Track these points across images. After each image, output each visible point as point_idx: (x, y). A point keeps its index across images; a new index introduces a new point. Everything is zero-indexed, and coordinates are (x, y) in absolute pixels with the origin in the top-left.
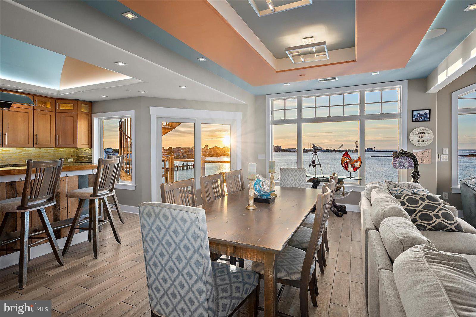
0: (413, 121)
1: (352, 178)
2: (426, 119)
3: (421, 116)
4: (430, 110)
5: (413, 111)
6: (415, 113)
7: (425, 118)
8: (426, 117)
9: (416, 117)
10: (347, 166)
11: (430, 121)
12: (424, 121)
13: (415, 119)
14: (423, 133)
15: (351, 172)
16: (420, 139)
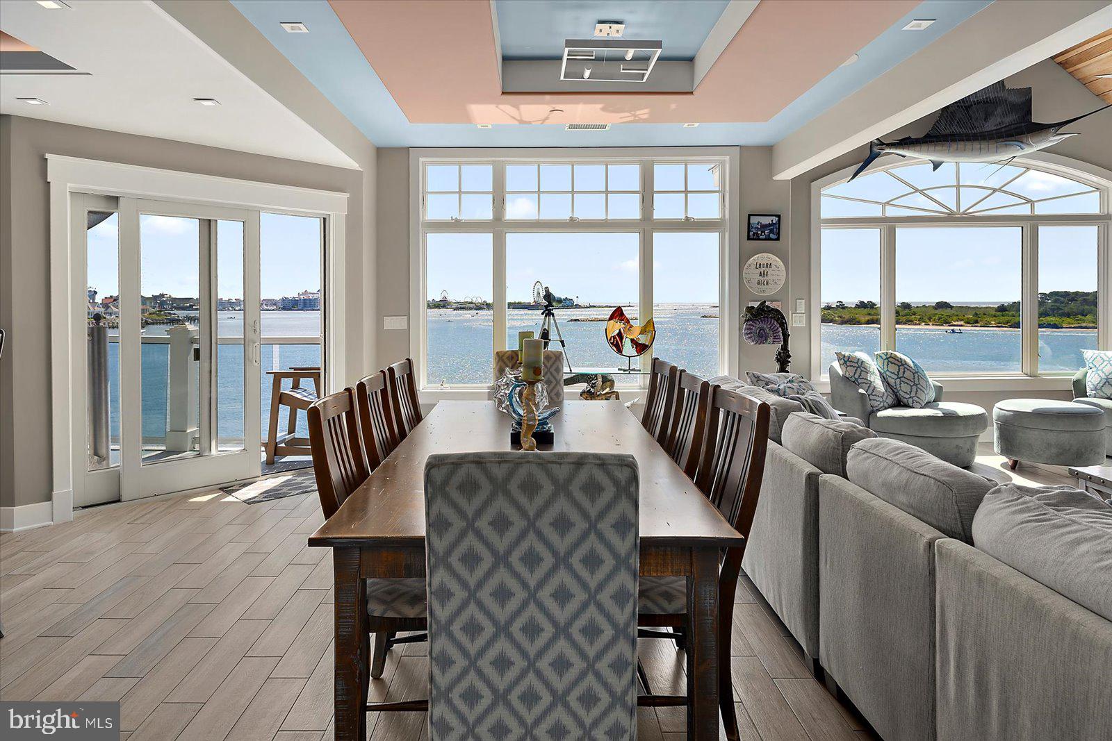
0: (749, 239)
1: (633, 370)
2: (772, 236)
3: (764, 227)
4: (779, 216)
5: (749, 215)
6: (754, 220)
7: (770, 233)
8: (772, 232)
9: (754, 230)
10: (622, 343)
11: (778, 239)
12: (768, 239)
13: (754, 235)
14: (767, 267)
15: (629, 357)
16: (761, 278)
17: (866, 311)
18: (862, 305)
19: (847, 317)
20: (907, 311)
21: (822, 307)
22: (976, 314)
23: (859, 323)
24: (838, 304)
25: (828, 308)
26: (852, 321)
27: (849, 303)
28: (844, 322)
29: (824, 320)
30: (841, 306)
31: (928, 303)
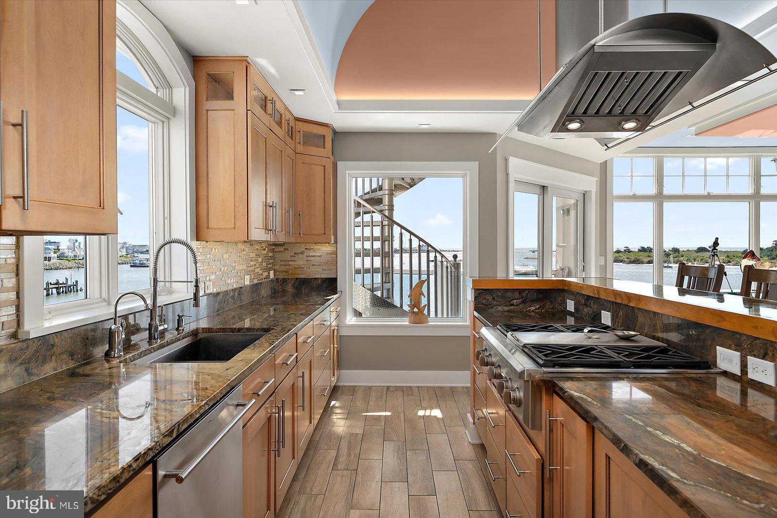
17: (646, 254)
18: (643, 250)
19: (633, 258)
20: (677, 254)
21: (614, 251)
22: (728, 256)
23: (642, 263)
24: (625, 249)
25: (618, 252)
26: (637, 261)
27: (634, 248)
28: (631, 262)
29: (616, 260)
30: (628, 251)
31: (691, 248)
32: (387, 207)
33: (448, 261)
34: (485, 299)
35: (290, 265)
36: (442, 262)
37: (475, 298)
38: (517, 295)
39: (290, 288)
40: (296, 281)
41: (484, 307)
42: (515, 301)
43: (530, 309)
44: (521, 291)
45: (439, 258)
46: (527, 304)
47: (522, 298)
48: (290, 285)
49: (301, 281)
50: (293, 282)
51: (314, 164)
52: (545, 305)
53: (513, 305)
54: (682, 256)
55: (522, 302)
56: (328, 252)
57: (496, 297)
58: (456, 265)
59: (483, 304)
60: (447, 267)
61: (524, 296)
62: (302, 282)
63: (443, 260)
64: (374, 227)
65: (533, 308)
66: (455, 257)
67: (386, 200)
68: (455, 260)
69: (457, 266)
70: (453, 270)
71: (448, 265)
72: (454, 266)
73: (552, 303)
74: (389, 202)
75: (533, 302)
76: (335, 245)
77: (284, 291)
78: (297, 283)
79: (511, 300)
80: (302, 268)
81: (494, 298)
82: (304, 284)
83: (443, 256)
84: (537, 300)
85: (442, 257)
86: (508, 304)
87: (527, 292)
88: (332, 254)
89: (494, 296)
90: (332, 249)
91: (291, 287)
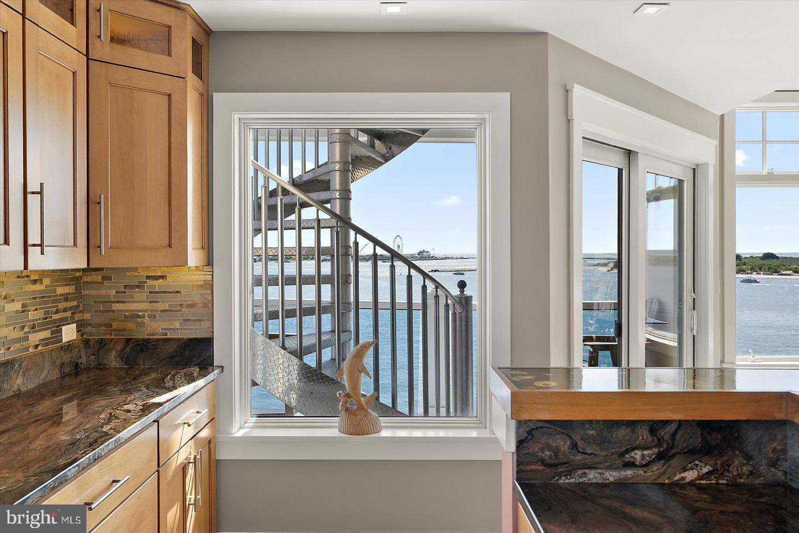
32: (337, 195)
33: (448, 295)
34: (548, 447)
35: (114, 311)
36: (437, 297)
37: (520, 444)
38: (644, 435)
39: (113, 360)
40: (126, 346)
41: (547, 471)
42: (638, 455)
43: (683, 478)
44: (654, 427)
45: (431, 287)
46: (674, 462)
47: (659, 444)
48: (114, 353)
49: (137, 345)
50: (119, 347)
51: (143, 90)
52: (726, 465)
53: (631, 465)
54: (745, 265)
55: (660, 457)
56: (195, 283)
57: (580, 444)
58: (463, 302)
59: (543, 463)
60: (447, 305)
61: (666, 438)
62: (139, 348)
63: (440, 292)
64: (302, 230)
65: (690, 475)
66: (462, 285)
67: (336, 183)
68: (462, 291)
69: (465, 302)
70: (458, 310)
71: (449, 302)
72: (460, 303)
73: (749, 458)
74: (341, 184)
75: (692, 457)
76: (208, 268)
77: (101, 367)
78: (128, 350)
79: (628, 451)
80: (139, 317)
81: (574, 446)
82: (141, 351)
83: (438, 285)
84: (703, 451)
85: (437, 288)
86: (619, 462)
87: (674, 427)
88: (202, 287)
89: (577, 438)
90: (202, 278)
91: (116, 357)
